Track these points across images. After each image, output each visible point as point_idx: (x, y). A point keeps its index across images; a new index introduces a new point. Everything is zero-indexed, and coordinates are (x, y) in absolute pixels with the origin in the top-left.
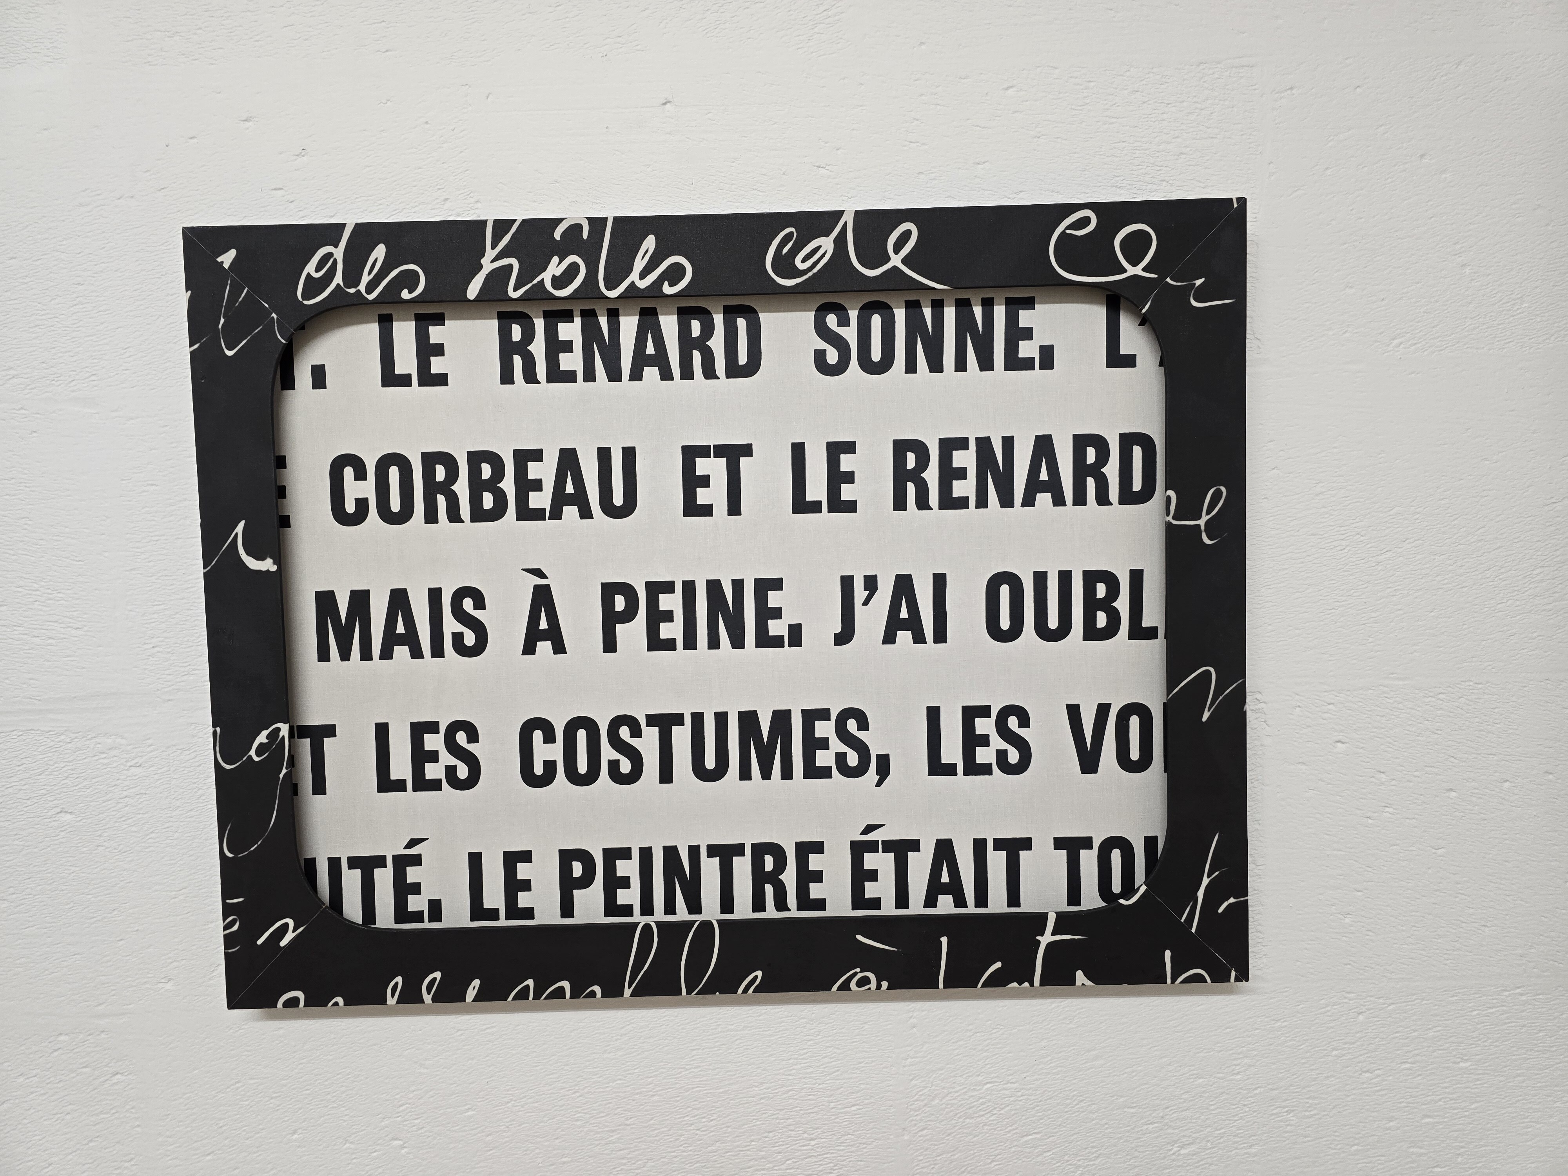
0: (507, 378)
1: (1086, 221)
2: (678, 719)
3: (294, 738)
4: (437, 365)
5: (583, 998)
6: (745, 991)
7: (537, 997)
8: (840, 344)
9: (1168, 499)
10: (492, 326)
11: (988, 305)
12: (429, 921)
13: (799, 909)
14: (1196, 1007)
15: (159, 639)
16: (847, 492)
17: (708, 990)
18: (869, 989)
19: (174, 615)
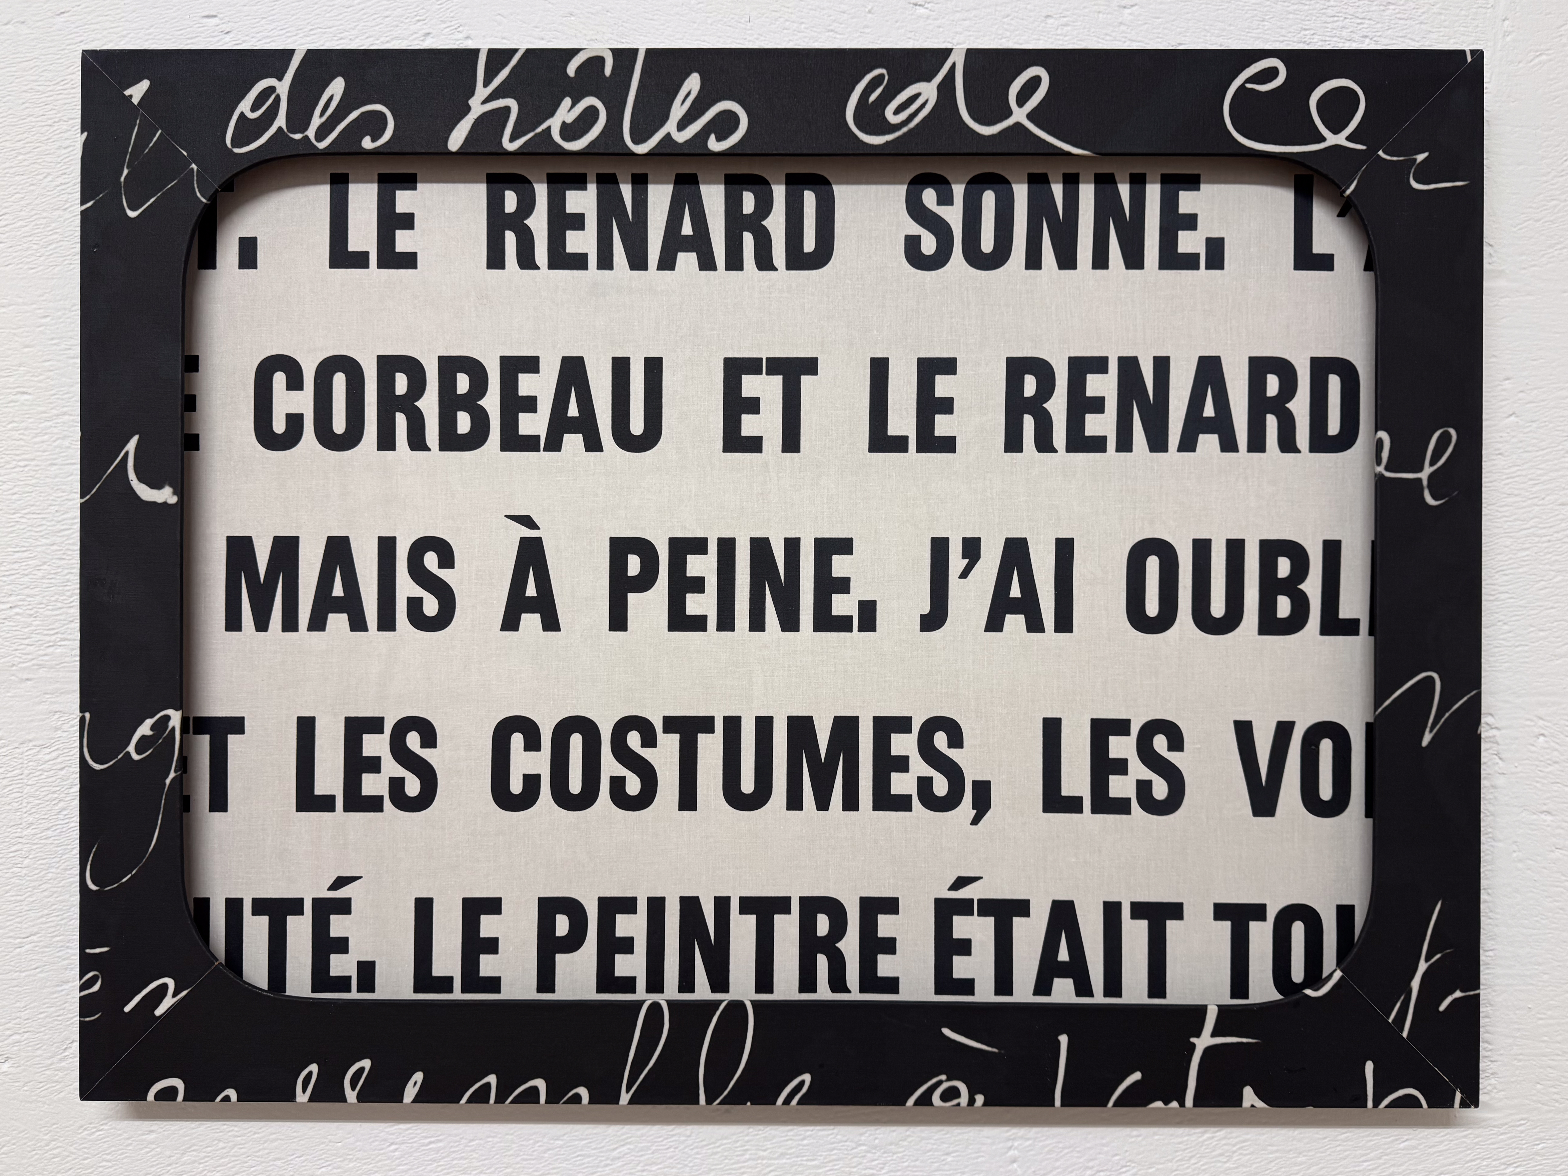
0: (496, 260)
1: (1271, 73)
2: (706, 724)
3: (188, 733)
4: (403, 241)
5: (564, 1103)
6: (787, 1101)
7: (500, 1099)
8: (940, 229)
9: (1380, 443)
10: (480, 191)
11: (1138, 182)
12: (358, 991)
13: (862, 990)
14: (1400, 1144)
15: (19, 597)
16: (943, 425)
17: (735, 1099)
18: (958, 1105)
19: (40, 565)
